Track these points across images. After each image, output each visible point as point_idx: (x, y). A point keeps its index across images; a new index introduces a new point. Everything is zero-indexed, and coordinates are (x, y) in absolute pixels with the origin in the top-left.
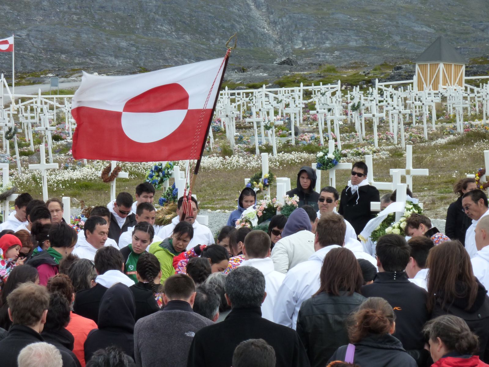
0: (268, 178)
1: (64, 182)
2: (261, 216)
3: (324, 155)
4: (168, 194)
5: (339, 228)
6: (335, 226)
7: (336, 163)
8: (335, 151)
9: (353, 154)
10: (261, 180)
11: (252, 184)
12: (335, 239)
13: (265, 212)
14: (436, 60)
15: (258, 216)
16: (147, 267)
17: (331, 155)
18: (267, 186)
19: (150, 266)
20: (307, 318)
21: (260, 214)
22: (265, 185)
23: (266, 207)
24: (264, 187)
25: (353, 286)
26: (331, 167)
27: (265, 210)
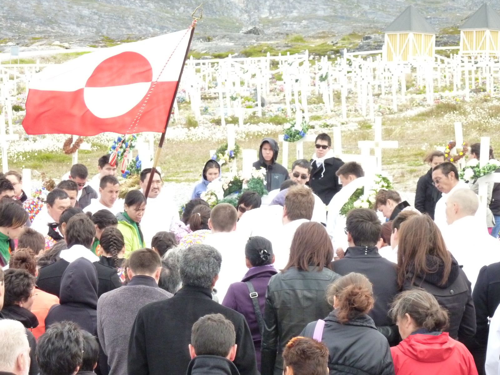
0: (234, 151)
1: (25, 154)
2: (227, 189)
3: (291, 127)
4: (132, 167)
5: (308, 202)
6: (304, 200)
7: (303, 135)
8: (302, 123)
9: (321, 126)
10: (227, 152)
11: (218, 157)
12: (304, 212)
13: (231, 185)
14: (406, 30)
15: (223, 189)
16: (112, 241)
17: (298, 127)
18: (233, 158)
19: (115, 239)
20: (275, 293)
21: (226, 187)
22: (231, 157)
23: (232, 180)
24: (230, 159)
25: (323, 261)
26: (298, 139)
27: (231, 182)
